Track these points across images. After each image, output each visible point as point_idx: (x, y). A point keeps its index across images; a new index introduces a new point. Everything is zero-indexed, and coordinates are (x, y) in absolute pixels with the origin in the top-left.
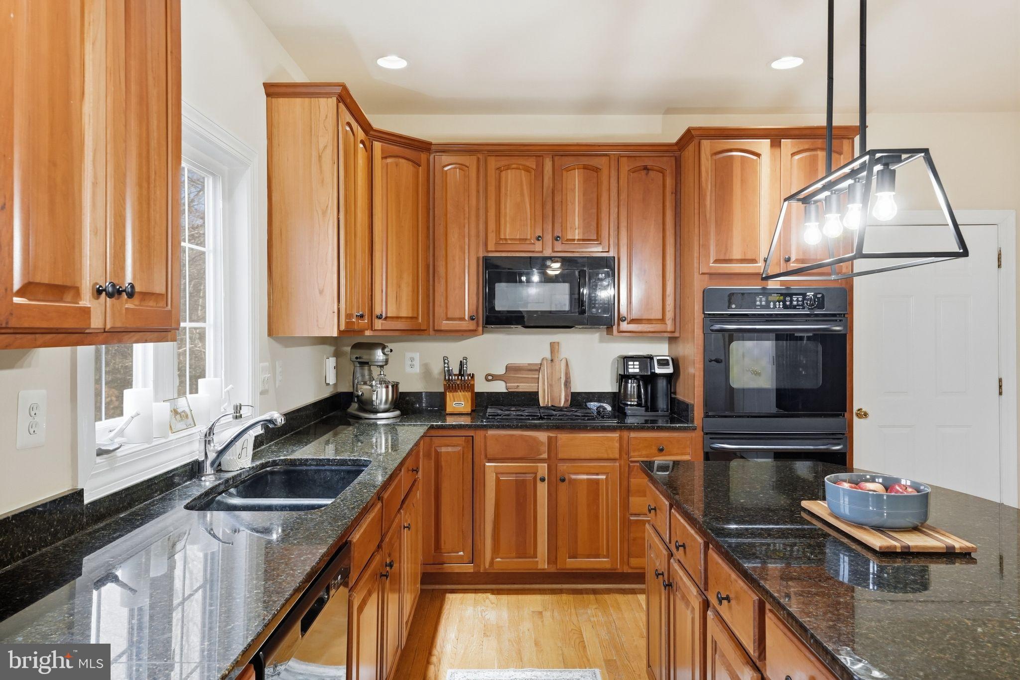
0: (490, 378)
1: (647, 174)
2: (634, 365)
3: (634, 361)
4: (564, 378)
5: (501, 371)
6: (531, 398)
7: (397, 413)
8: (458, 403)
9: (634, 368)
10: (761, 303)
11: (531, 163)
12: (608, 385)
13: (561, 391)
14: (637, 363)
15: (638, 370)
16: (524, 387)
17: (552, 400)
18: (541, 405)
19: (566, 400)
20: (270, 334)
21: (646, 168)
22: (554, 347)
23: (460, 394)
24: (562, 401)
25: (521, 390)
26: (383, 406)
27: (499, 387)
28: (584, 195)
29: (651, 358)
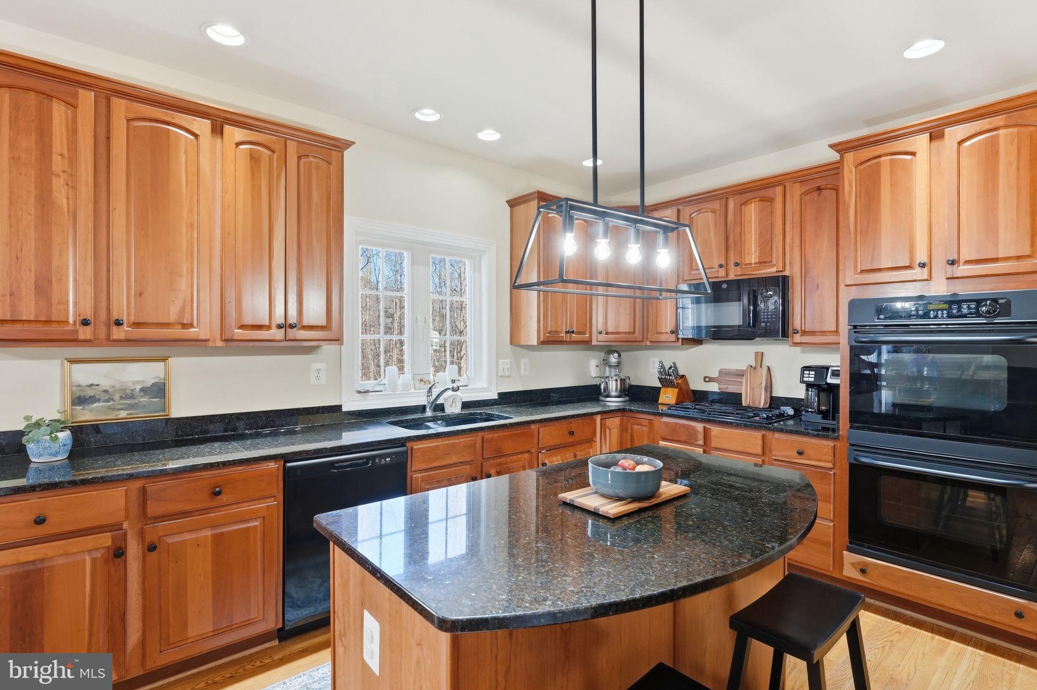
0: (707, 379)
1: (819, 194)
2: (809, 374)
3: (809, 371)
4: (765, 383)
5: (715, 374)
6: (733, 399)
7: (627, 398)
8: (668, 397)
9: (809, 377)
10: (917, 313)
11: (716, 205)
12: (800, 392)
13: (761, 394)
14: (813, 373)
15: (812, 380)
16: (732, 389)
17: (753, 402)
18: (744, 404)
19: (765, 403)
20: (511, 343)
21: (819, 189)
22: (760, 357)
23: (670, 389)
24: (762, 401)
25: (730, 391)
26: (614, 394)
27: (714, 387)
28: (759, 224)
29: (827, 368)
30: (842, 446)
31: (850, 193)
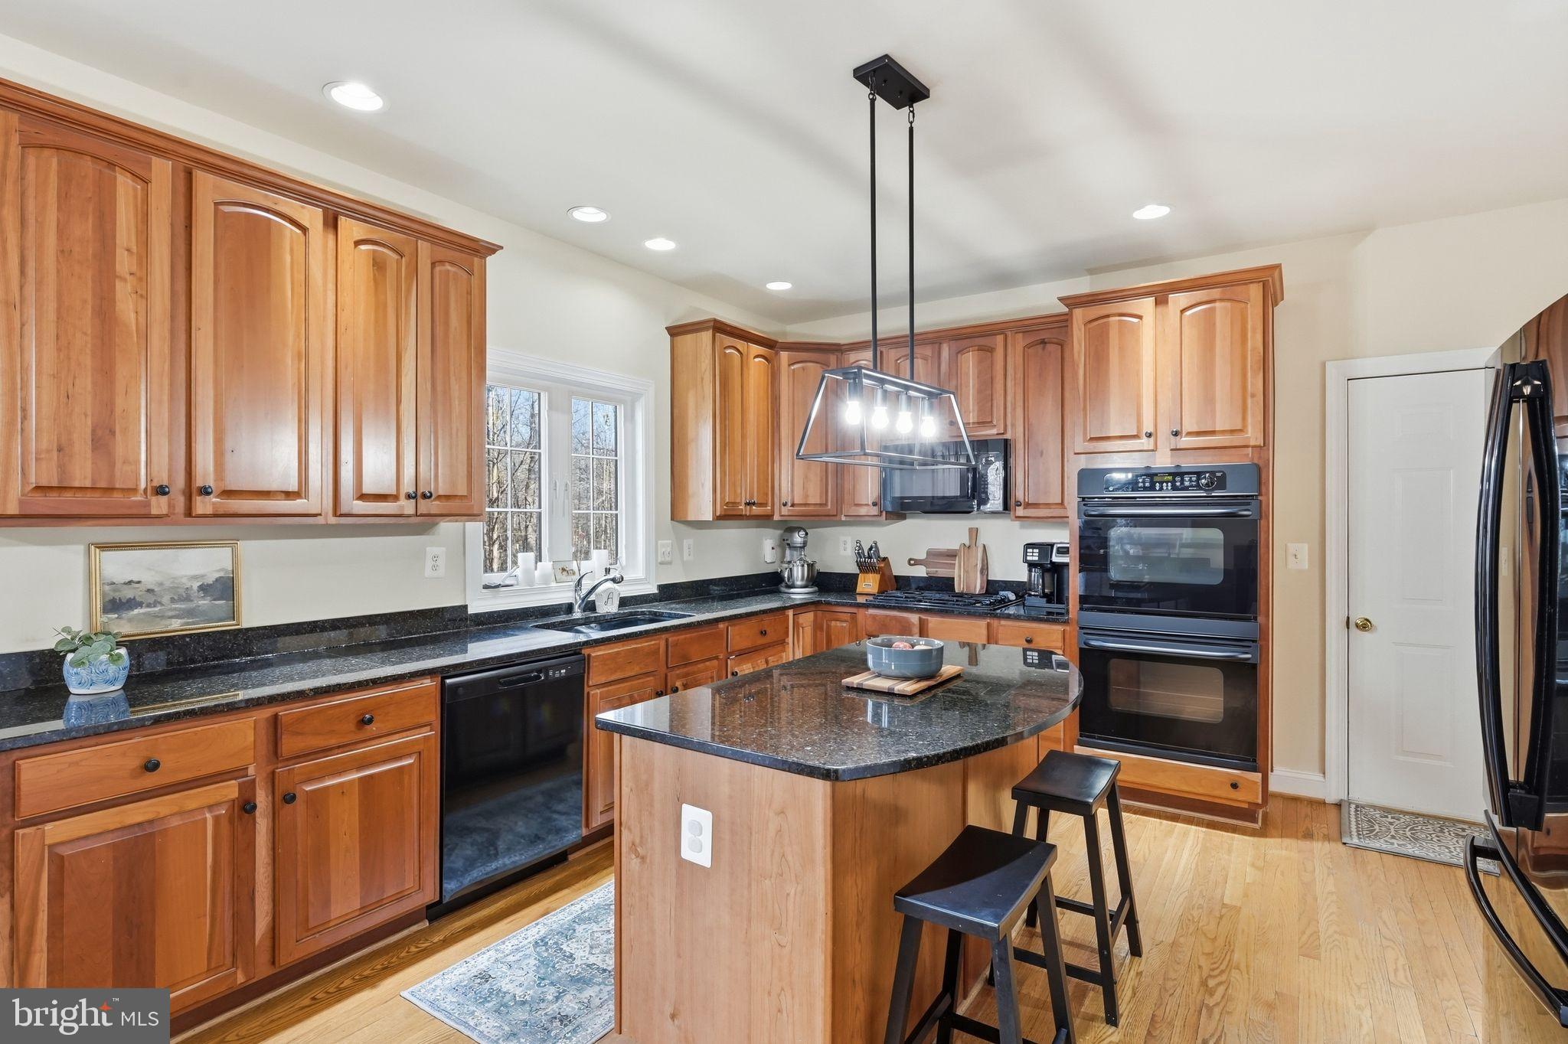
0: (912, 562)
1: (1044, 349)
2: (1033, 552)
3: (1033, 548)
4: (980, 565)
5: (923, 556)
6: (946, 584)
7: (816, 589)
8: (868, 584)
9: (1033, 556)
10: (1144, 484)
12: (1021, 574)
13: (976, 578)
14: (1037, 551)
15: (1037, 558)
16: (942, 572)
17: (968, 587)
18: (957, 591)
19: (982, 588)
20: (673, 518)
21: (1043, 342)
22: (974, 533)
23: (871, 575)
24: (978, 587)
25: (939, 576)
26: (799, 583)
27: (921, 572)
28: (978, 377)
29: (1052, 545)
30: (1072, 630)
31: (1079, 353)
